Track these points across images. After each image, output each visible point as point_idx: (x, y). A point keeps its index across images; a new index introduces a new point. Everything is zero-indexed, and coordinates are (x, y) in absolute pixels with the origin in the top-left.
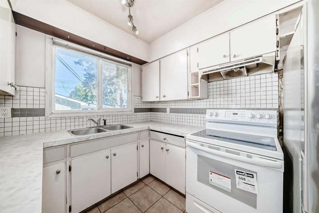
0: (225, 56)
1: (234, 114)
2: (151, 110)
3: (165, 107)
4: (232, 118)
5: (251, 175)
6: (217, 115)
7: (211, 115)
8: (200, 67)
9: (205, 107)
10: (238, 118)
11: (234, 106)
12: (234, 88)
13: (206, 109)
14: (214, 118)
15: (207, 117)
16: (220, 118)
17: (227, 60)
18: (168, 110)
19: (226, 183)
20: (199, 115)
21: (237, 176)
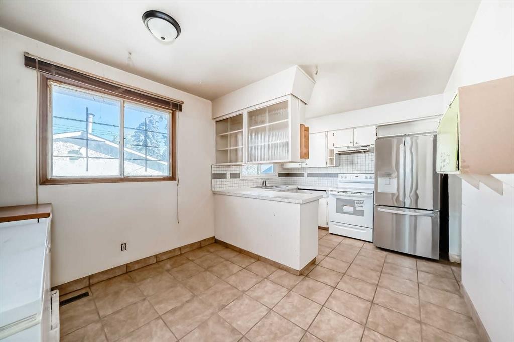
0: (351, 142)
1: (356, 176)
2: (288, 175)
3: (303, 172)
4: (354, 179)
5: (362, 202)
6: (346, 178)
7: (342, 177)
8: (335, 146)
9: (337, 172)
10: (359, 179)
11: (356, 172)
12: (356, 160)
13: (338, 174)
14: (344, 179)
15: (339, 179)
16: (347, 179)
17: (352, 145)
18: (306, 175)
19: (351, 209)
20: (333, 178)
21: (356, 204)
